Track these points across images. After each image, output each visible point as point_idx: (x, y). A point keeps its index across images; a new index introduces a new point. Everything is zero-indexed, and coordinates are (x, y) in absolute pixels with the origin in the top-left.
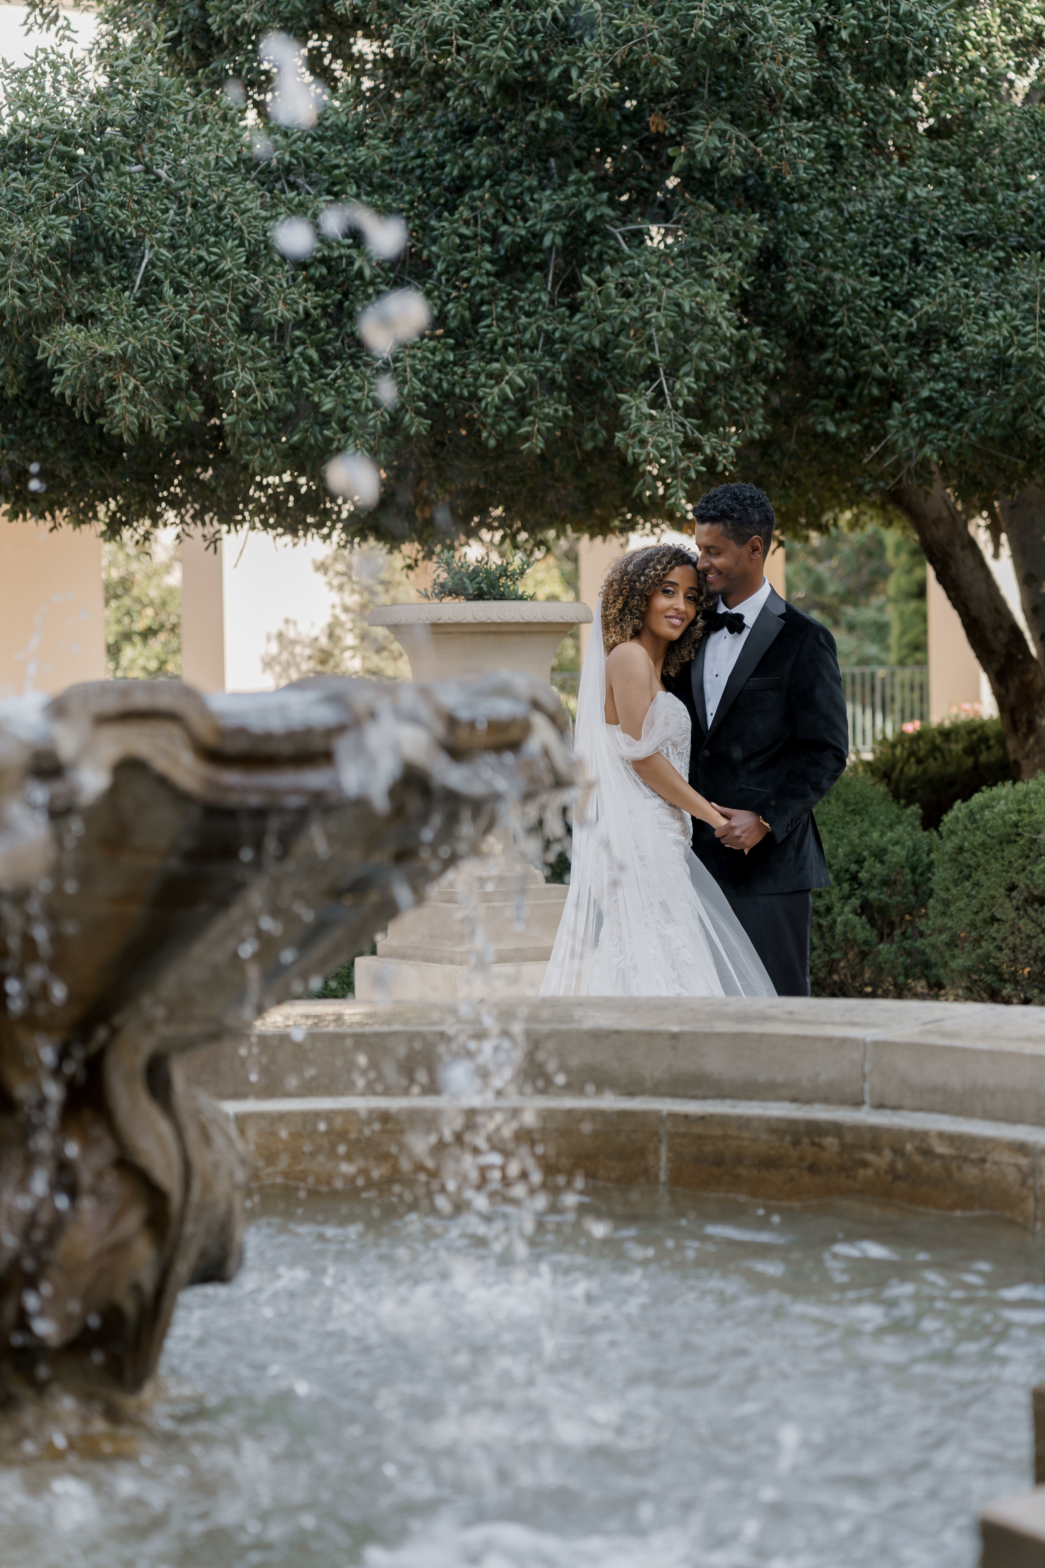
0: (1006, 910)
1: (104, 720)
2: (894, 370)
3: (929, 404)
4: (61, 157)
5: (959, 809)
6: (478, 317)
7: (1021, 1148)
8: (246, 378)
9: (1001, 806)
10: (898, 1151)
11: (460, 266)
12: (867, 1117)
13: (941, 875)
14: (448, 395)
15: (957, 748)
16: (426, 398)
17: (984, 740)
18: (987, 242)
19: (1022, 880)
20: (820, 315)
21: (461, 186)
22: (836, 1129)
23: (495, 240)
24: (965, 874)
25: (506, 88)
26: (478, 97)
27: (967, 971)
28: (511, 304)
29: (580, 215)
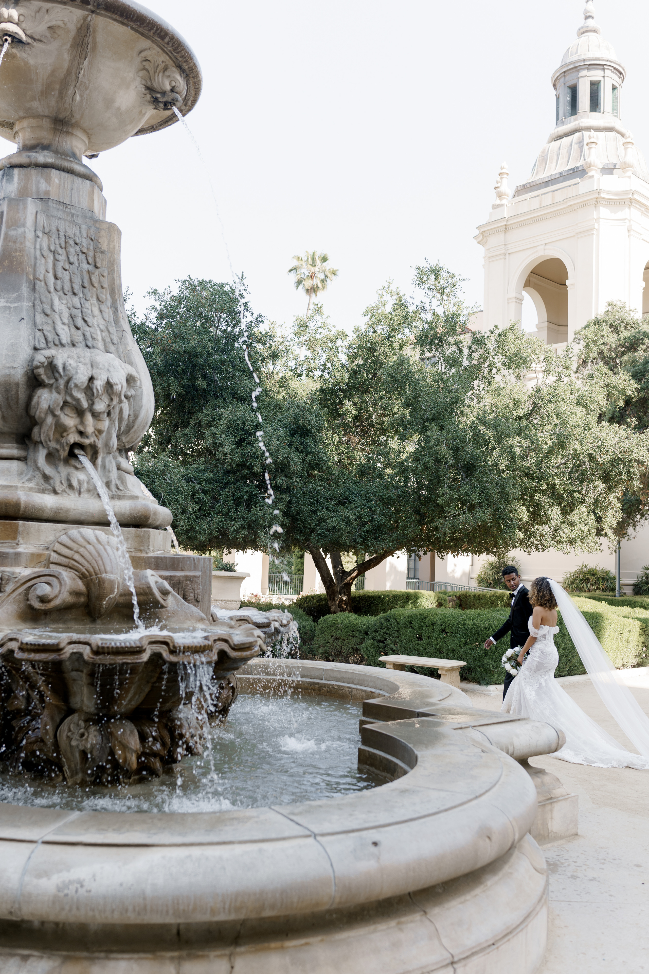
0: (331, 641)
1: (237, 620)
2: (312, 526)
3: (320, 534)
4: (147, 475)
5: (322, 619)
6: (229, 511)
7: (349, 688)
8: (182, 523)
9: (331, 619)
10: (328, 687)
11: (226, 501)
12: (323, 682)
13: (317, 632)
14: (222, 528)
15: (315, 601)
16: (218, 528)
17: (321, 599)
18: (331, 499)
19: (334, 635)
20: (298, 514)
21: (227, 484)
22: (318, 683)
23: (234, 495)
24: (323, 632)
25: (238, 465)
26: (231, 466)
27: (322, 653)
28: (236, 509)
29: (252, 492)
